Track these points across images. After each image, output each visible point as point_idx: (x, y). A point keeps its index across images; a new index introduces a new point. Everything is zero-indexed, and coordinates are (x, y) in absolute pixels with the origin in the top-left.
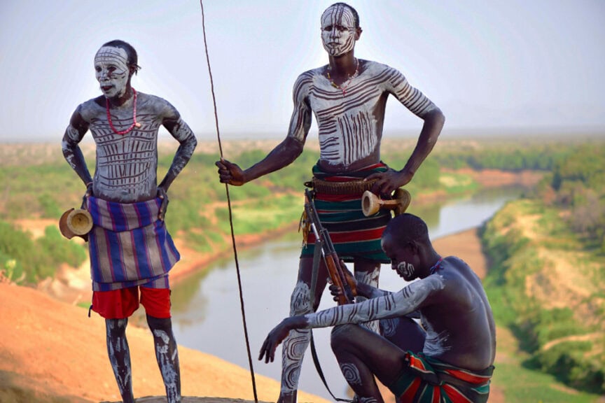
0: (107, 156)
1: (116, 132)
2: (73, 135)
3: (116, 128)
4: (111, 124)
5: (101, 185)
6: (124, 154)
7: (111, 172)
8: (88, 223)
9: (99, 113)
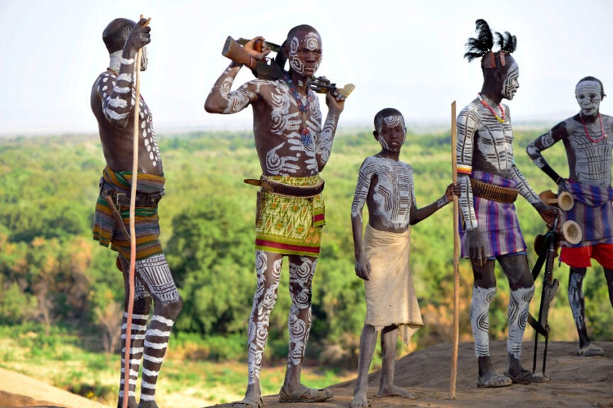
0: (588, 158)
1: (593, 141)
2: (547, 143)
3: (592, 138)
4: (588, 136)
5: (583, 179)
6: (599, 156)
7: (591, 169)
8: (571, 203)
9: (578, 127)
